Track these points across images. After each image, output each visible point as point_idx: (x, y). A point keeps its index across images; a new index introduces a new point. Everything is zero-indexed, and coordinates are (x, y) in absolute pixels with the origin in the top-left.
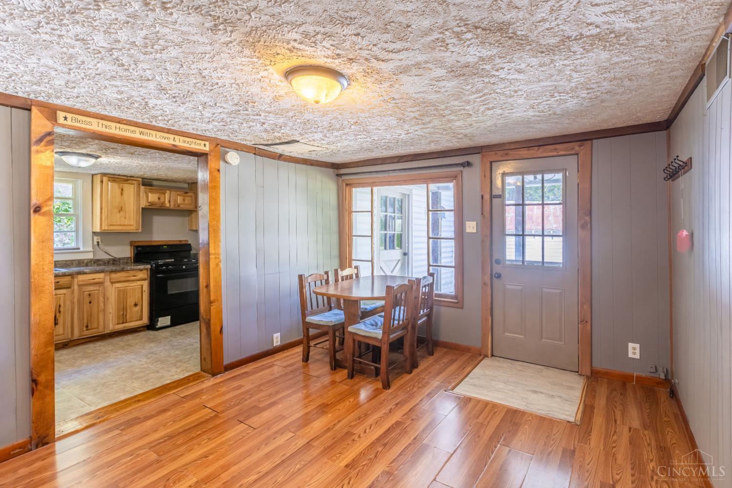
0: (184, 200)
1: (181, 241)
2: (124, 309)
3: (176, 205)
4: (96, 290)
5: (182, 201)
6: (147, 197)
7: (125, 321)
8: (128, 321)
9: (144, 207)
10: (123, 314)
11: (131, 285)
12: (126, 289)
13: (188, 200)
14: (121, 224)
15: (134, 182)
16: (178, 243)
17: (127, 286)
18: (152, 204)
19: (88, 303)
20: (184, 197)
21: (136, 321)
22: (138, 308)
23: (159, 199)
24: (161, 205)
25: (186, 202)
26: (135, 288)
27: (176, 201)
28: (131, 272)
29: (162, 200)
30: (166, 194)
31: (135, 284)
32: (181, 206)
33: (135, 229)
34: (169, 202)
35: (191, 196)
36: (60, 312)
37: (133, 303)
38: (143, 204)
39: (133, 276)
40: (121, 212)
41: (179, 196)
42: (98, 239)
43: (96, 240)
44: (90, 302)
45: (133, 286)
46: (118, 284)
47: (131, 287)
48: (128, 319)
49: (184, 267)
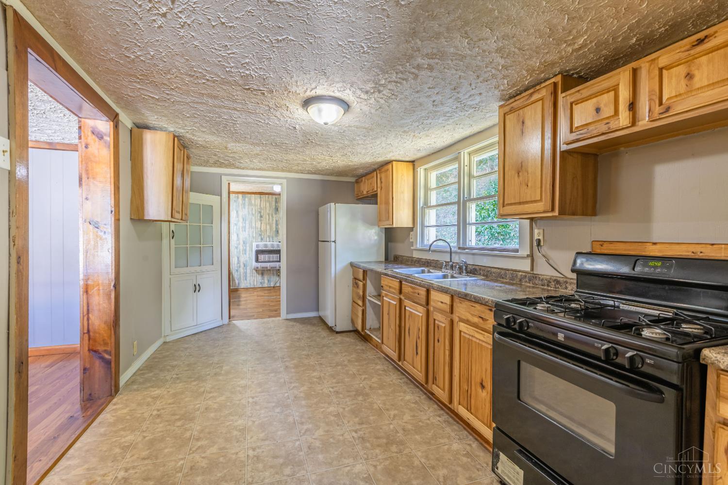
0: (689, 76)
2: (469, 381)
3: (657, 109)
5: (683, 82)
6: (569, 120)
7: (469, 408)
8: (473, 411)
9: (564, 147)
10: (468, 391)
11: (477, 335)
12: (471, 341)
13: (710, 68)
14: (521, 201)
15: (544, 93)
17: (472, 336)
20: (690, 61)
21: (484, 423)
22: (486, 395)
23: (598, 110)
24: (604, 129)
25: (701, 80)
26: (481, 345)
27: (656, 95)
28: (477, 306)
29: (608, 111)
30: (621, 86)
31: (481, 338)
32: (678, 106)
33: (544, 209)
34: (632, 106)
36: (419, 338)
37: (479, 380)
39: (480, 317)
40: (520, 174)
41: (667, 70)
42: (539, 234)
43: (536, 237)
44: (438, 341)
45: (480, 340)
46: (462, 324)
47: (478, 341)
48: (472, 408)
49: (561, 337)
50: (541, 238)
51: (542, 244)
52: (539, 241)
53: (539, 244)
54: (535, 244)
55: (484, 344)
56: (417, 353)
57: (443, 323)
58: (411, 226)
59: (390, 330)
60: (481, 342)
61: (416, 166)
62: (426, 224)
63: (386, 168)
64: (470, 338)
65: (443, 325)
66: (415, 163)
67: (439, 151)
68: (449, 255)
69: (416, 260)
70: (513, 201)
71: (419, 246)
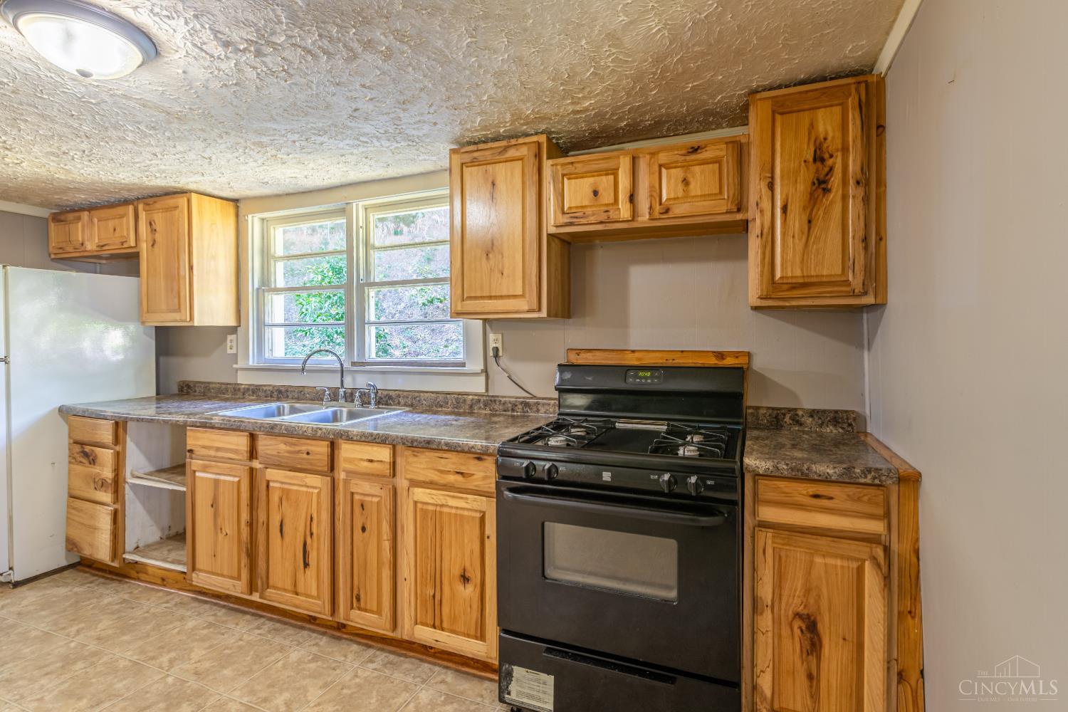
0: (686, 182)
1: (720, 355)
2: (436, 579)
3: (657, 208)
4: (376, 496)
5: (680, 187)
6: (560, 196)
7: (437, 623)
8: (445, 625)
9: (553, 230)
10: (434, 596)
11: (452, 502)
12: (441, 513)
13: (703, 180)
14: (493, 294)
15: (524, 151)
16: (713, 361)
17: (442, 506)
18: (573, 215)
19: (361, 531)
20: (686, 167)
21: (468, 636)
22: (469, 591)
23: (596, 193)
24: (603, 217)
25: (695, 188)
26: (462, 516)
27: (656, 192)
28: (453, 457)
29: (606, 197)
30: (620, 172)
31: (461, 504)
32: (679, 210)
33: (526, 308)
34: (632, 198)
35: (717, 161)
36: (312, 534)
37: (457, 572)
38: (552, 221)
39: (458, 473)
40: (491, 255)
41: (666, 168)
42: (496, 341)
43: (492, 345)
44: (364, 529)
45: (457, 508)
46: (420, 490)
47: (453, 511)
48: (445, 618)
49: (607, 476)
50: (499, 345)
51: (500, 354)
52: (496, 350)
53: (496, 356)
54: (491, 353)
55: (466, 513)
56: (306, 565)
57: (373, 496)
58: (231, 322)
59: (221, 536)
60: (459, 512)
61: (242, 212)
62: (268, 320)
63: (170, 201)
64: (438, 509)
65: (376, 500)
66: (241, 205)
67: (303, 193)
68: (339, 375)
69: (248, 389)
70: (478, 294)
71: (252, 362)
